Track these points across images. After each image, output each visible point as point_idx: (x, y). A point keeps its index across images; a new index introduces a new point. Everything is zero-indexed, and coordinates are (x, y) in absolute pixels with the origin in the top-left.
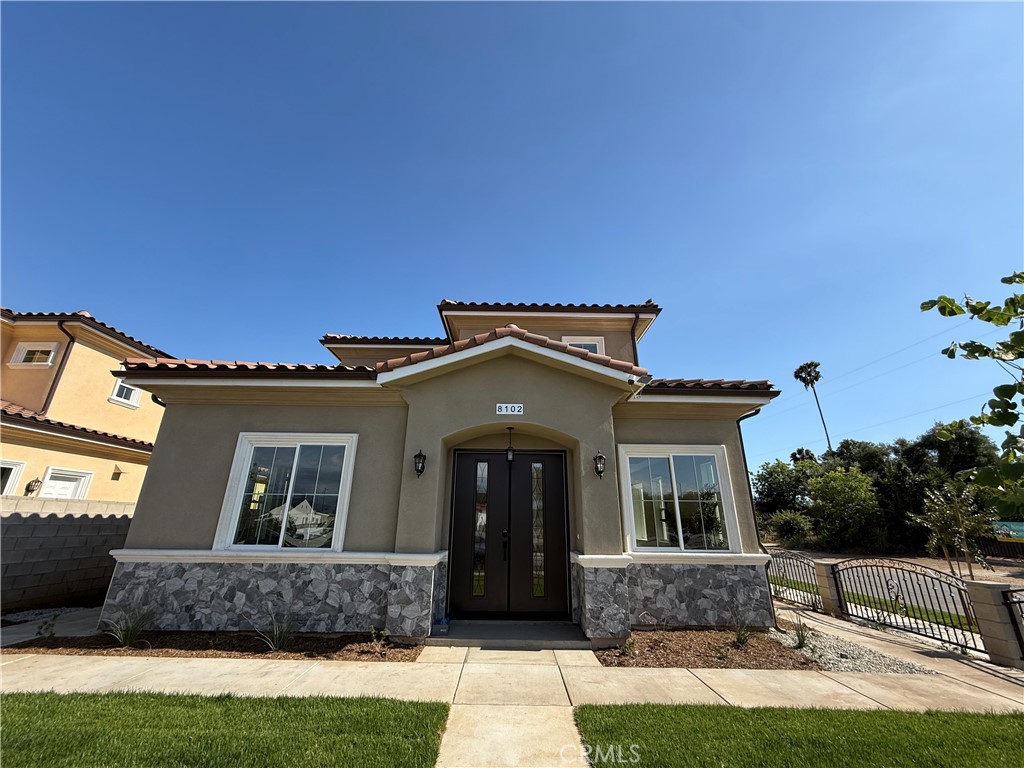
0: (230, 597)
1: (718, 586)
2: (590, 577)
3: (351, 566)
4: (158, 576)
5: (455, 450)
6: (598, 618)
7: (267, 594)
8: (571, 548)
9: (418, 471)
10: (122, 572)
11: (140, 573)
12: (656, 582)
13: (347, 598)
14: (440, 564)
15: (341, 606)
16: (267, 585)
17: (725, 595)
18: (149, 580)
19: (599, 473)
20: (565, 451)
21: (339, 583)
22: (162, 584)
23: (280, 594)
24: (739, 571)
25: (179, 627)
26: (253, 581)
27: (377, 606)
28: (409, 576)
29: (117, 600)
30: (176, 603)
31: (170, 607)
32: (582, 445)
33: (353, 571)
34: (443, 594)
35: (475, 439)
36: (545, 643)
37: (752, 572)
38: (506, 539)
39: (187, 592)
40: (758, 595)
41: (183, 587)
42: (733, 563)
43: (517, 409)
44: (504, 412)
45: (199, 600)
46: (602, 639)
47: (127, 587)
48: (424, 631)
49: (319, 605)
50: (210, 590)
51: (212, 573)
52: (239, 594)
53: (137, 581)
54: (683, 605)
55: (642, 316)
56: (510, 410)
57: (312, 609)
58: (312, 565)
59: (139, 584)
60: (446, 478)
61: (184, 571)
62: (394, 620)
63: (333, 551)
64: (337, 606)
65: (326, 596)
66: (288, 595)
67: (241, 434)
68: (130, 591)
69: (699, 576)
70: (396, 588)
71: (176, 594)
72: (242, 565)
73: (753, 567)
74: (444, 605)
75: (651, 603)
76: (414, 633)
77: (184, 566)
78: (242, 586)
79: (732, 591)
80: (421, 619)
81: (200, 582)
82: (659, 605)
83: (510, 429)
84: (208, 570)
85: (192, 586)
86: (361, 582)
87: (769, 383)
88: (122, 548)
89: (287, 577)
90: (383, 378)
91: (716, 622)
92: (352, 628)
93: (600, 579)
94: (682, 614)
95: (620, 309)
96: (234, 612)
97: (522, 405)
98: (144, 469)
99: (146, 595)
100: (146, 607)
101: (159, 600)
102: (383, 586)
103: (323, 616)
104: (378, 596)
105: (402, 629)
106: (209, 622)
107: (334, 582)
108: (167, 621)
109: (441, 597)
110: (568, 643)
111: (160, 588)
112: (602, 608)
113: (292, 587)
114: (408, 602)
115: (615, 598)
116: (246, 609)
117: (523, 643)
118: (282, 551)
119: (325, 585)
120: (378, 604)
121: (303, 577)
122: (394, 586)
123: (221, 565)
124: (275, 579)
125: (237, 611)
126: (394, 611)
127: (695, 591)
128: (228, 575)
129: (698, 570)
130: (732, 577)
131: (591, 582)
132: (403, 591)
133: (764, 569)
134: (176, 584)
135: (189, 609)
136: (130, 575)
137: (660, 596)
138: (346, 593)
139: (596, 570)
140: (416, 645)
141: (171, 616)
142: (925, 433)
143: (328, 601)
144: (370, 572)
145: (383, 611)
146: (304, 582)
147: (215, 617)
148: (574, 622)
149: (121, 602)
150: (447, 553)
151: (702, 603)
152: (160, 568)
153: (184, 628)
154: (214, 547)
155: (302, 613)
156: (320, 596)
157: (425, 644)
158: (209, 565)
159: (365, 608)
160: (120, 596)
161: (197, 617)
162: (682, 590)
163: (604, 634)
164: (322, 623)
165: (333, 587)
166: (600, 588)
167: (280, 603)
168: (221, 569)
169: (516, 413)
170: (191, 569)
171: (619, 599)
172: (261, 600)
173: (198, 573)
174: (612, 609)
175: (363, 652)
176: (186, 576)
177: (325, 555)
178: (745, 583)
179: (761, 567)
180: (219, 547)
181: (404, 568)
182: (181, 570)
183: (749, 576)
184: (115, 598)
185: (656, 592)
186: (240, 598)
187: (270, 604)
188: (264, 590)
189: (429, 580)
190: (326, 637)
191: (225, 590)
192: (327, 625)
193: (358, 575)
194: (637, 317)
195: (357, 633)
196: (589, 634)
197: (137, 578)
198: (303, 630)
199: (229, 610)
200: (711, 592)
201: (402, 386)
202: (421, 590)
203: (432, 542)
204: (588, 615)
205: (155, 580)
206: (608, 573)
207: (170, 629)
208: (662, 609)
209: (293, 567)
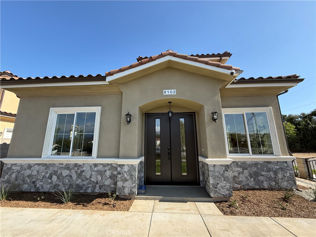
0: (50, 177)
1: (269, 170)
2: (211, 169)
3: (101, 164)
4: (21, 169)
5: (146, 114)
6: (216, 188)
7: (66, 176)
8: (199, 155)
9: (128, 121)
10: (7, 168)
11: (14, 168)
12: (239, 169)
13: (99, 178)
14: (141, 162)
15: (97, 182)
16: (65, 173)
17: (272, 174)
18: (17, 171)
19: (214, 120)
20: (194, 113)
21: (96, 171)
22: (23, 172)
23: (71, 176)
24: (279, 164)
25: (30, 190)
26: (59, 171)
27: (113, 182)
28: (126, 169)
29: (5, 179)
30: (28, 180)
31: (26, 182)
32: (206, 108)
33: (102, 166)
34: (143, 175)
35: (154, 109)
36: (190, 199)
37: (285, 165)
38: (169, 151)
39: (33, 175)
40: (288, 175)
41: (31, 173)
42: (276, 160)
43: (173, 92)
44: (167, 94)
45: (38, 179)
46: (218, 197)
47: (9, 174)
48: (133, 193)
49: (88, 181)
50: (42, 175)
51: (43, 168)
52: (54, 176)
53: (12, 171)
54: (252, 179)
55: (223, 58)
56: (170, 93)
57: (85, 183)
58: (84, 164)
59: (13, 172)
60: (142, 126)
61: (31, 167)
62: (120, 189)
63: (93, 158)
64: (96, 181)
65: (91, 177)
66: (74, 177)
67: (51, 108)
68: (10, 175)
69: (259, 166)
70: (120, 174)
71: (28, 176)
72: (55, 164)
73: (286, 162)
74: (143, 179)
75: (237, 178)
76: (129, 194)
77: (31, 165)
78: (55, 173)
79: (275, 173)
80: (132, 188)
81: (38, 171)
82: (240, 179)
83: (170, 102)
84: (40, 166)
85: (35, 173)
86: (105, 171)
87: (297, 75)
88: (6, 158)
89: (74, 169)
90: (109, 79)
91: (268, 187)
92: (102, 191)
93: (216, 169)
94: (252, 183)
95: (213, 55)
96: (52, 184)
97: (175, 90)
98: (13, 124)
99: (16, 177)
100: (16, 182)
101: (22, 179)
102: (115, 173)
103: (89, 185)
104: (113, 177)
105: (124, 192)
106: (42, 188)
107: (94, 171)
108: (25, 187)
109: (142, 176)
110: (202, 199)
111: (22, 174)
112: (218, 183)
113: (76, 173)
114: (126, 180)
115: (225, 179)
116: (57, 183)
117: (180, 198)
118: (71, 158)
119: (90, 172)
120: (113, 180)
121: (80, 169)
122: (119, 173)
123: (46, 164)
124: (68, 170)
125: (54, 183)
126: (120, 184)
127: (258, 173)
128: (49, 168)
129: (259, 163)
130: (276, 167)
131: (212, 171)
132: (123, 175)
133: (291, 163)
134: (28, 172)
135: (34, 182)
136: (10, 169)
137: (241, 175)
138: (99, 176)
139: (214, 165)
140: (130, 199)
141: (27, 185)
142: (313, 111)
143: (91, 179)
144: (109, 167)
145: (115, 184)
146: (81, 171)
147: (45, 186)
148: (201, 186)
149: (7, 179)
150: (144, 157)
151: (261, 178)
152: (22, 166)
153: (32, 190)
154: (42, 157)
155: (81, 184)
156: (88, 177)
157: (134, 199)
158: (41, 164)
159: (108, 182)
160: (6, 177)
161: (38, 186)
162: (251, 172)
163: (219, 195)
164: (90, 189)
165: (93, 173)
166: (217, 174)
167: (71, 180)
168: (46, 166)
169: (173, 94)
170: (34, 166)
171: (226, 179)
172: (63, 179)
173: (37, 168)
174: (223, 183)
175: (106, 204)
176: (32, 169)
177: (89, 160)
178: (282, 169)
179: (290, 162)
180: (44, 157)
181: (123, 165)
182: (30, 167)
183: (283, 166)
184: (4, 178)
185: (239, 174)
186: (55, 178)
187: (67, 181)
188: (64, 175)
189: (135, 170)
190: (92, 194)
191: (48, 175)
192: (92, 190)
193: (104, 168)
194: (221, 59)
195: (105, 193)
196: (212, 195)
197: (12, 170)
198: (81, 191)
199: (50, 183)
200: (265, 173)
201: (119, 84)
202: (131, 175)
203: (136, 153)
204: (211, 186)
205: (20, 171)
206: (220, 167)
207: (27, 191)
208: (242, 181)
209: (76, 165)
